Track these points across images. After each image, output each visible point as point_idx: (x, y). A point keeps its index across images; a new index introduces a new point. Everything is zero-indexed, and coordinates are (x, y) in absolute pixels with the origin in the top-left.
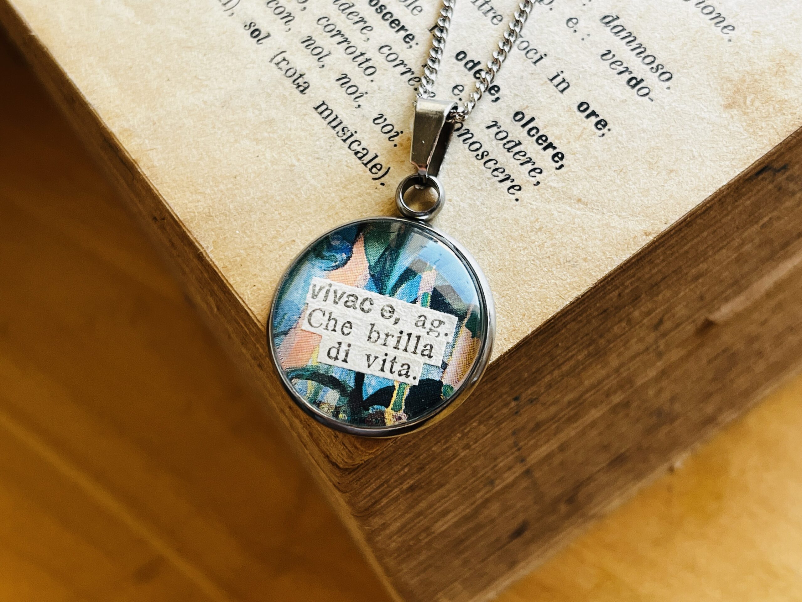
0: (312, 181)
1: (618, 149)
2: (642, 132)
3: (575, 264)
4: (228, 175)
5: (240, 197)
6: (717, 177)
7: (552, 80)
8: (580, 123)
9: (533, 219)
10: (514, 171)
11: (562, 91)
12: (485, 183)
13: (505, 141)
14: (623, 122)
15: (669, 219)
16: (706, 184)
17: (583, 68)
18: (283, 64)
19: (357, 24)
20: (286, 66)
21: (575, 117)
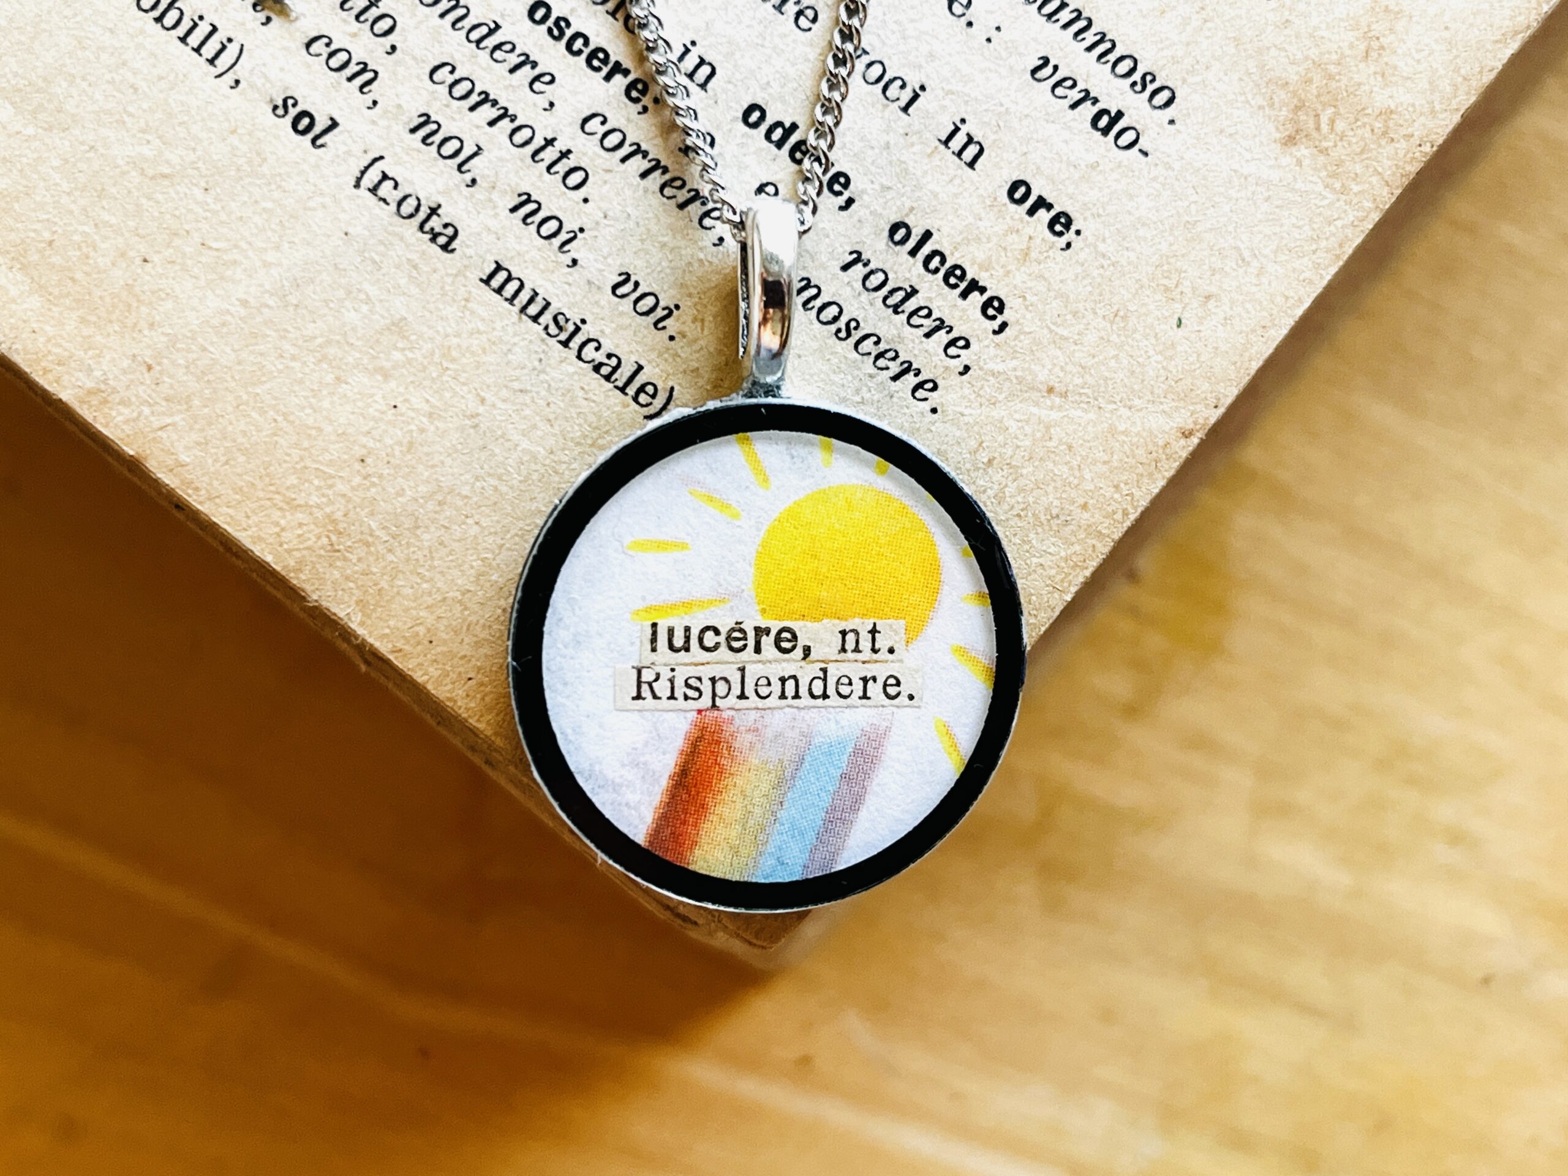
0: (525, 444)
1: (1101, 271)
2: (1139, 226)
3: (1069, 518)
4: (346, 457)
5: (385, 501)
6: (1292, 294)
7: (946, 143)
8: (1020, 227)
9: (973, 444)
10: (916, 352)
11: (971, 164)
12: (867, 385)
13: (884, 291)
14: (1101, 211)
15: (1221, 396)
16: (1275, 312)
17: (1002, 105)
18: (386, 188)
19: (519, 73)
20: (395, 192)
21: (1008, 217)
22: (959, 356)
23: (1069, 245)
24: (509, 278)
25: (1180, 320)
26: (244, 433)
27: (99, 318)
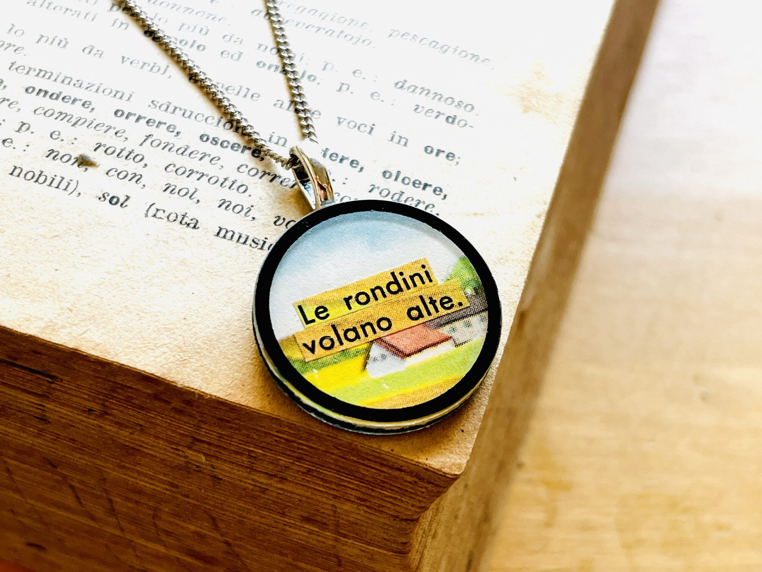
3: (507, 258)
4: (177, 319)
5: (201, 332)
7: (392, 140)
11: (405, 144)
13: (390, 196)
15: (544, 200)
18: (160, 214)
19: (203, 160)
20: (164, 214)
21: (428, 159)
22: (432, 211)
23: (457, 163)
24: (227, 232)
25: (515, 178)
26: (124, 323)
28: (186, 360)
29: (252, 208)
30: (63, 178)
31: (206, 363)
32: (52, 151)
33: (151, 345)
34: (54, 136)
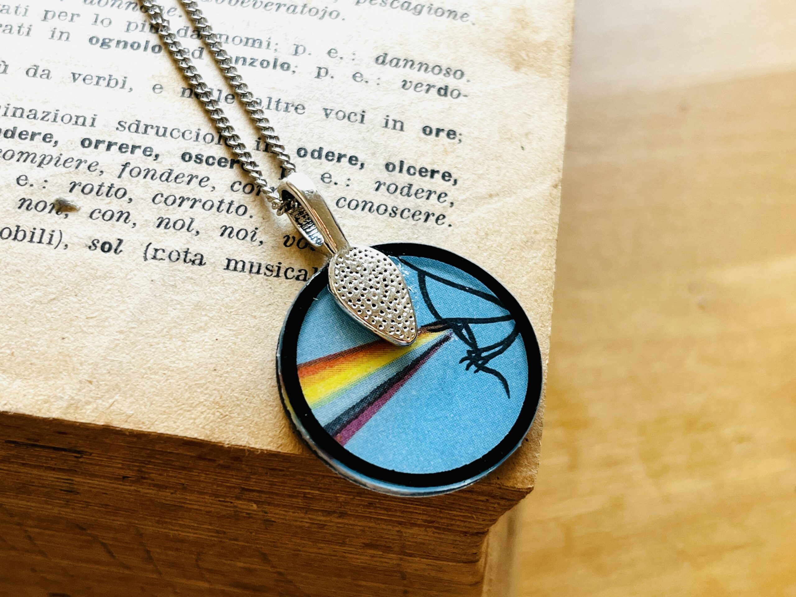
1: (479, 144)
2: (482, 122)
3: (532, 240)
4: (207, 372)
7: (386, 126)
8: (437, 142)
9: (474, 231)
10: (427, 207)
11: (402, 129)
13: (399, 191)
14: (464, 123)
16: (555, 127)
17: (399, 104)
18: (160, 254)
19: (192, 183)
20: (164, 254)
21: (429, 142)
22: (445, 201)
23: (460, 140)
24: (237, 263)
25: (522, 147)
26: (152, 387)
27: (53, 373)
28: (227, 415)
29: (257, 231)
30: (43, 230)
31: (248, 415)
32: (24, 200)
33: (186, 406)
34: (21, 182)
